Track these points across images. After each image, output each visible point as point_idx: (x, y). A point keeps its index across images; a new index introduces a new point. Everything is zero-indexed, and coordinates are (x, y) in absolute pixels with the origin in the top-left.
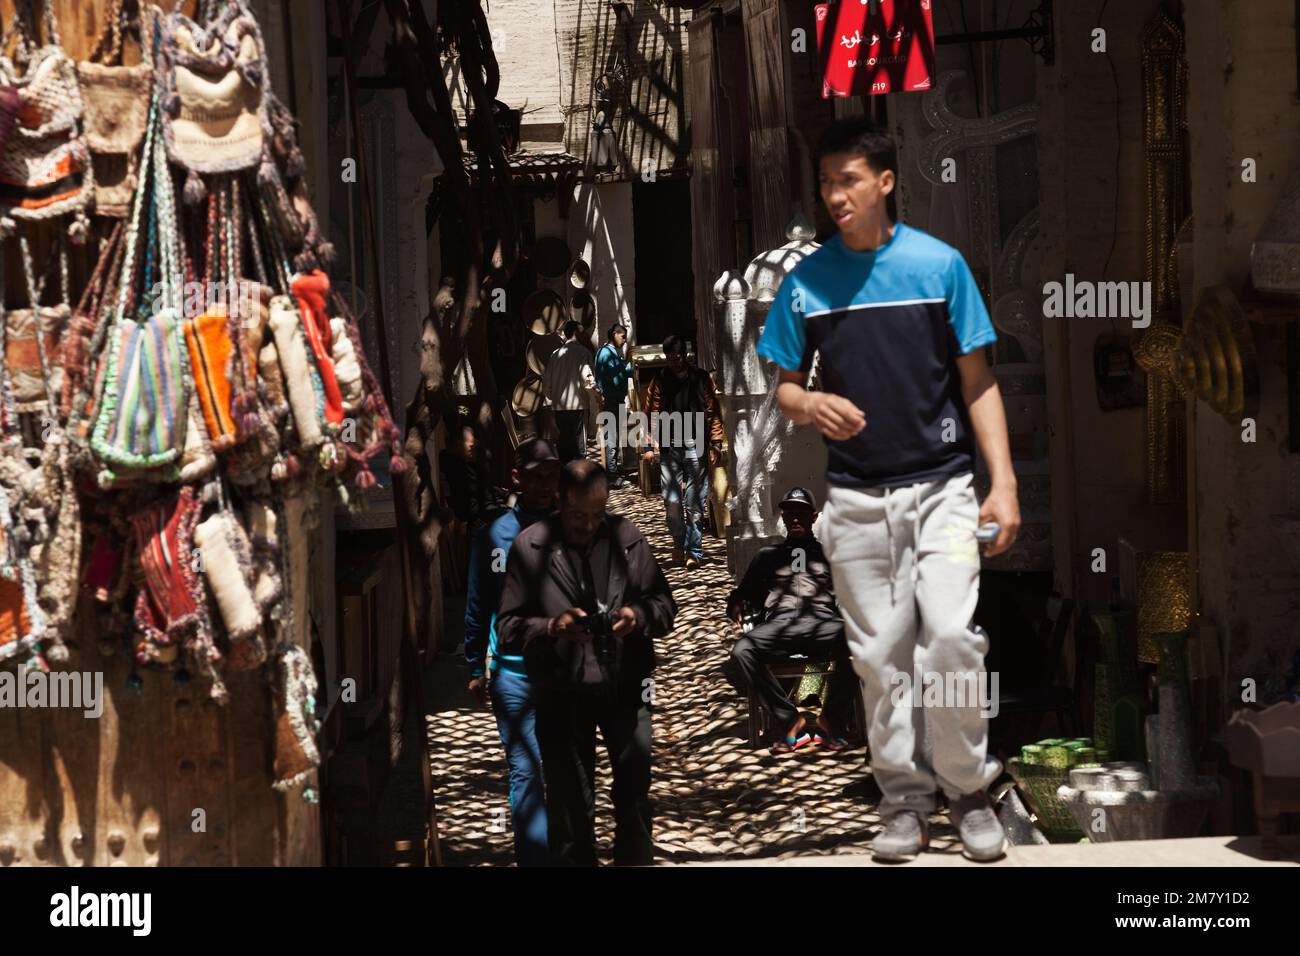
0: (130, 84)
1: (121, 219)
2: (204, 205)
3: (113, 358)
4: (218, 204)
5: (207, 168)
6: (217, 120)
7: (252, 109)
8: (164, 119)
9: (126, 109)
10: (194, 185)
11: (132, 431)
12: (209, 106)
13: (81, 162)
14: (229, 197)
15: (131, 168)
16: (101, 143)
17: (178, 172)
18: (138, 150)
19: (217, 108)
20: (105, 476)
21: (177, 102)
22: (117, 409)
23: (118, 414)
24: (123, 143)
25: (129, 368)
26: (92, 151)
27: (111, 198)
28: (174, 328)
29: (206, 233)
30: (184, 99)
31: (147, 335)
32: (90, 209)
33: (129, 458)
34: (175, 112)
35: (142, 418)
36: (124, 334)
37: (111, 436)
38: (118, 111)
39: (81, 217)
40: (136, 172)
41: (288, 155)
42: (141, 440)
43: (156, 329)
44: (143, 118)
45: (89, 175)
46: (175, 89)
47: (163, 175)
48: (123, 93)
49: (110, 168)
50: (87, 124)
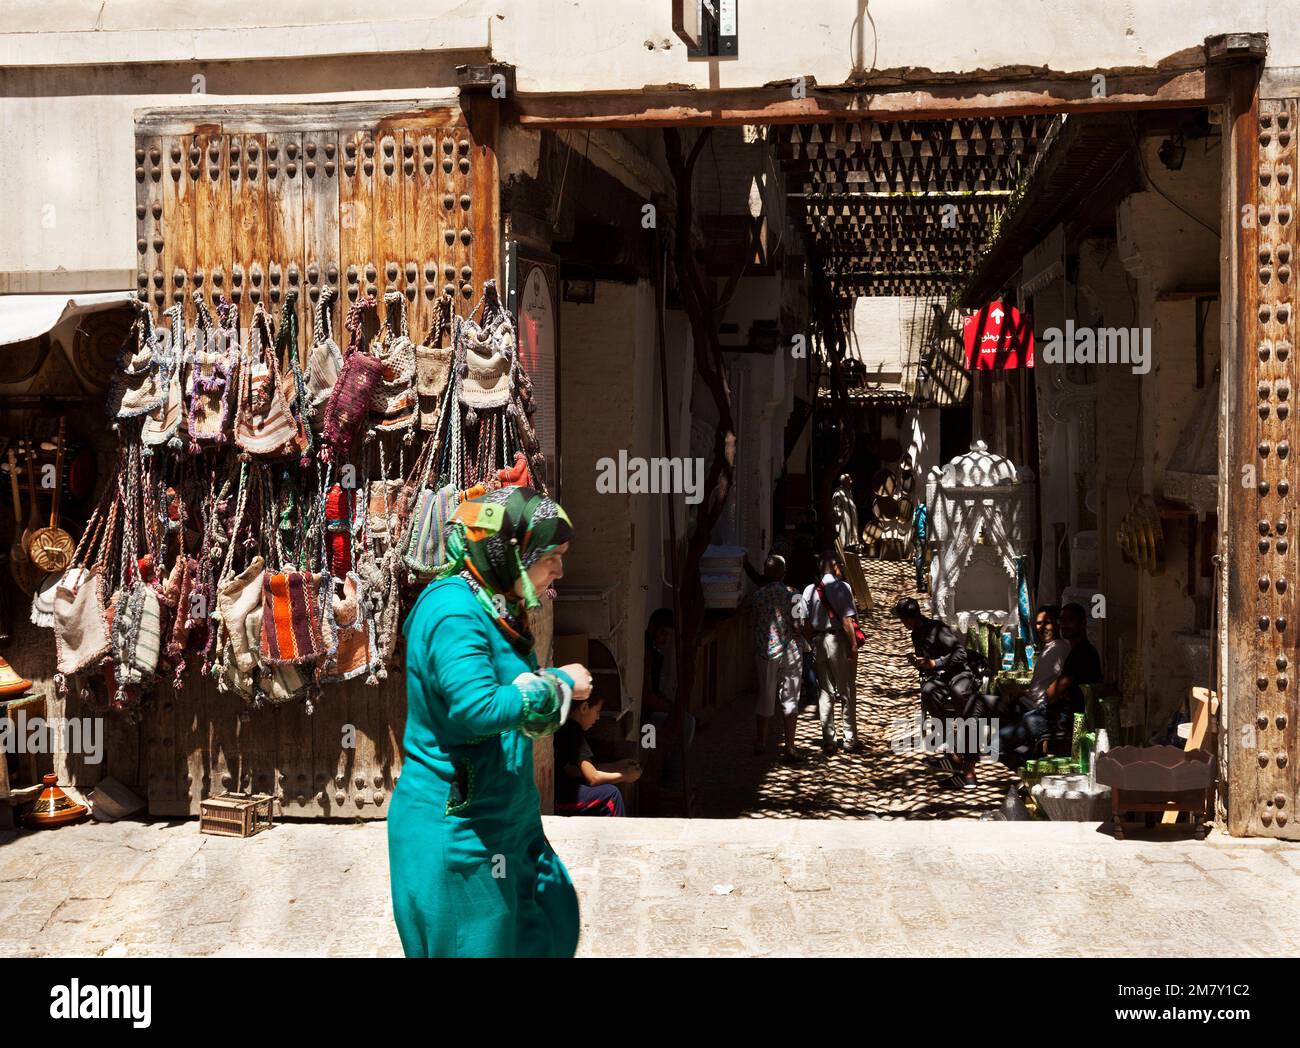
0: (440, 358)
1: (432, 432)
2: (477, 426)
3: (418, 511)
4: (485, 426)
5: (480, 406)
6: (488, 380)
7: (507, 374)
8: (458, 377)
9: (439, 372)
10: (471, 416)
11: (424, 552)
12: (483, 371)
13: (413, 400)
14: (491, 423)
15: (438, 405)
16: (424, 390)
17: (464, 408)
18: (442, 395)
19: (487, 373)
20: (411, 576)
21: (466, 370)
22: (417, 539)
23: (418, 543)
24: (435, 390)
25: (425, 517)
26: (419, 395)
27: (429, 420)
28: (453, 495)
29: (478, 442)
30: (470, 367)
31: (437, 498)
32: (417, 426)
33: (422, 568)
34: (465, 374)
35: (430, 544)
36: (424, 497)
37: (415, 555)
38: (434, 373)
39: (410, 431)
40: (440, 407)
41: (529, 399)
42: (429, 557)
43: (442, 495)
44: (447, 377)
45: (417, 407)
46: (465, 362)
47: (455, 407)
48: (437, 362)
49: (428, 404)
50: (419, 380)
